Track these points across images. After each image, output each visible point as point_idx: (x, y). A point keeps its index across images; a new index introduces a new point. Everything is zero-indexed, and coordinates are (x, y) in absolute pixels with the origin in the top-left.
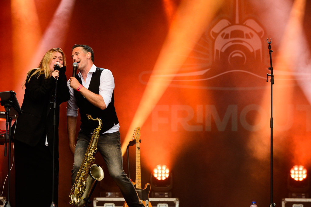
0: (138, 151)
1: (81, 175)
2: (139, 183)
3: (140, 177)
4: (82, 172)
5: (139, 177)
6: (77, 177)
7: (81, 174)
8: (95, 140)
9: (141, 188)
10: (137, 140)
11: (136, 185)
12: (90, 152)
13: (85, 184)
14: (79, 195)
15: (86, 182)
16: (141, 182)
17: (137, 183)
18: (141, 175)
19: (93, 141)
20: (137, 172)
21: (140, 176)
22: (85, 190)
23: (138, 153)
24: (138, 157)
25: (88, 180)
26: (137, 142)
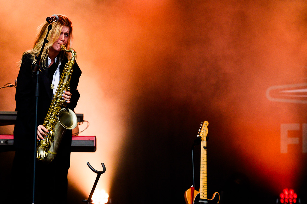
0: (204, 151)
1: (50, 123)
2: (204, 192)
3: (206, 185)
4: (50, 117)
5: (204, 184)
6: (45, 124)
7: (49, 121)
8: (67, 77)
9: (206, 198)
10: (203, 137)
11: (200, 195)
12: (61, 92)
13: (53, 133)
14: (47, 148)
15: (54, 132)
16: (206, 190)
17: (201, 192)
18: (207, 181)
19: (64, 78)
20: (201, 177)
21: (206, 183)
22: (52, 141)
23: (204, 153)
24: (203, 159)
25: (57, 129)
26: (203, 140)
